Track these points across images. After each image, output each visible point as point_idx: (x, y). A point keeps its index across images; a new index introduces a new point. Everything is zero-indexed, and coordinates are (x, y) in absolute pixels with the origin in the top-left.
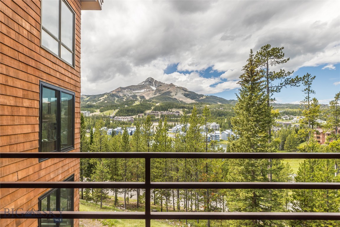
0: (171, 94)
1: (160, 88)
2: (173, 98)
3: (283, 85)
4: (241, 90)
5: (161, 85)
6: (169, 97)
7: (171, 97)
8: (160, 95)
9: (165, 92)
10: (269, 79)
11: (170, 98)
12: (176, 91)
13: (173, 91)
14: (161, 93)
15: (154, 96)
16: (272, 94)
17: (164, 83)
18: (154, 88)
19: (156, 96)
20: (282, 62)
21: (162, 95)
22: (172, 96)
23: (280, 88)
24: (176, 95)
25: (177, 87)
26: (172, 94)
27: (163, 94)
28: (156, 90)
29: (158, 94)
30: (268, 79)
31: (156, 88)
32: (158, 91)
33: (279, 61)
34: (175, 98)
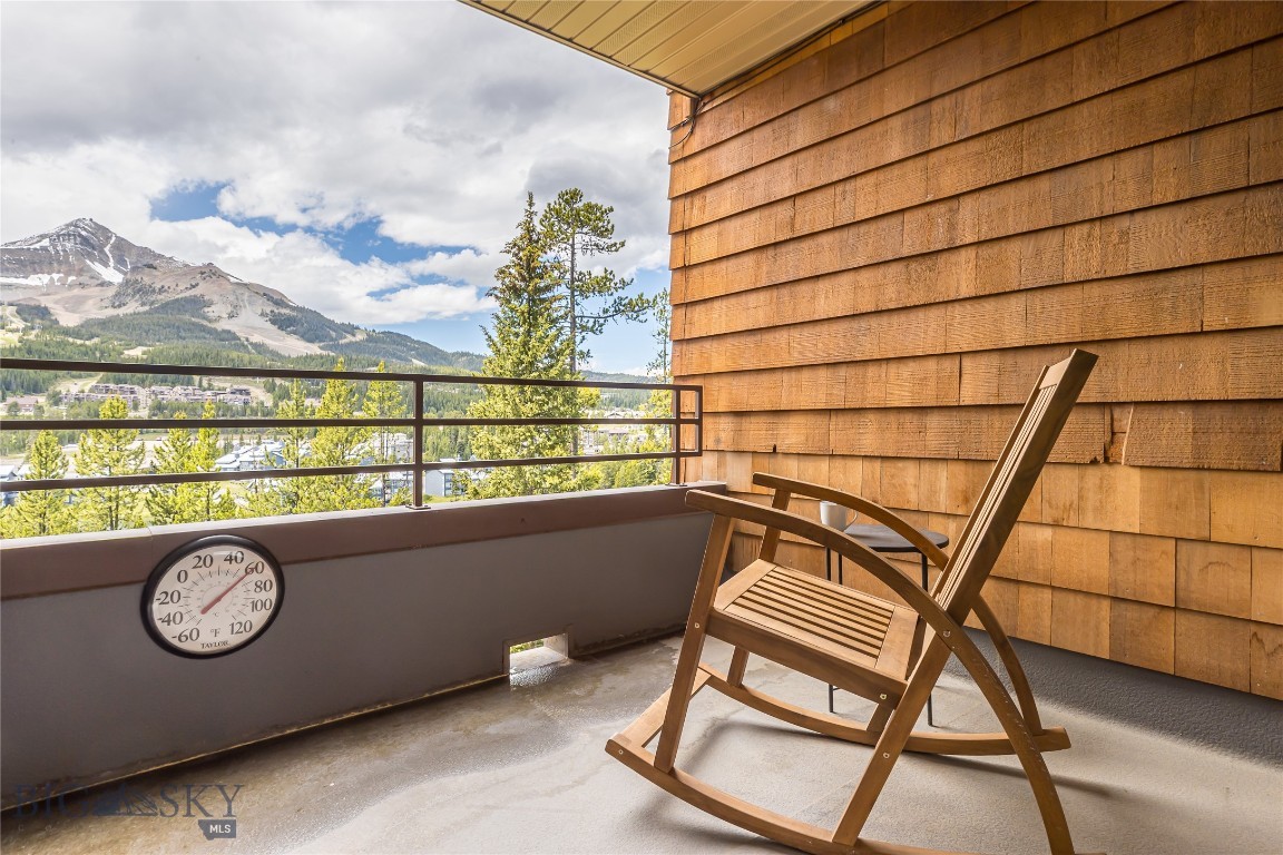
0: (206, 310)
1: (147, 280)
2: (219, 329)
3: (609, 314)
4: (498, 317)
5: (150, 266)
6: (193, 324)
7: (205, 323)
8: (145, 313)
9: (177, 300)
10: (576, 293)
11: (203, 329)
12: (232, 298)
13: (215, 298)
14: (152, 303)
15: (111, 312)
16: (583, 338)
17: (168, 255)
18: (113, 275)
19: (121, 311)
20: (609, 248)
21: (157, 310)
22: (210, 321)
23: (602, 321)
24: (231, 316)
25: (237, 284)
26: (211, 311)
27: (165, 306)
28: (121, 285)
29: (132, 307)
30: (572, 293)
31: (125, 274)
32: (132, 288)
33: (601, 243)
34: (229, 332)
